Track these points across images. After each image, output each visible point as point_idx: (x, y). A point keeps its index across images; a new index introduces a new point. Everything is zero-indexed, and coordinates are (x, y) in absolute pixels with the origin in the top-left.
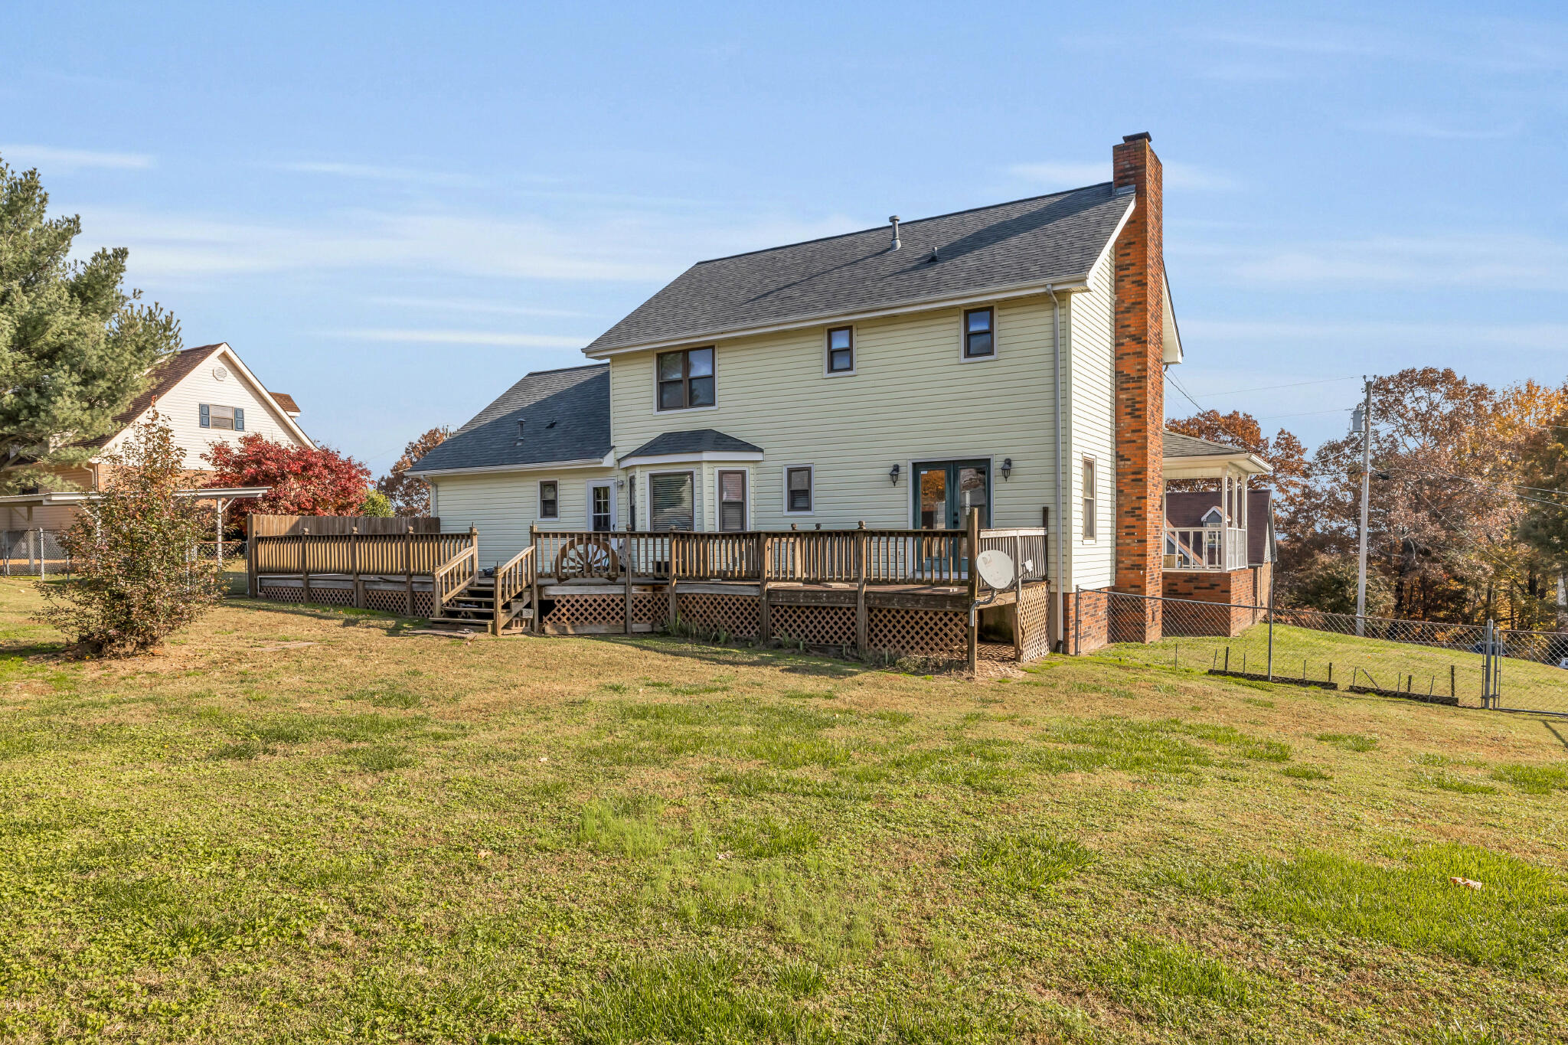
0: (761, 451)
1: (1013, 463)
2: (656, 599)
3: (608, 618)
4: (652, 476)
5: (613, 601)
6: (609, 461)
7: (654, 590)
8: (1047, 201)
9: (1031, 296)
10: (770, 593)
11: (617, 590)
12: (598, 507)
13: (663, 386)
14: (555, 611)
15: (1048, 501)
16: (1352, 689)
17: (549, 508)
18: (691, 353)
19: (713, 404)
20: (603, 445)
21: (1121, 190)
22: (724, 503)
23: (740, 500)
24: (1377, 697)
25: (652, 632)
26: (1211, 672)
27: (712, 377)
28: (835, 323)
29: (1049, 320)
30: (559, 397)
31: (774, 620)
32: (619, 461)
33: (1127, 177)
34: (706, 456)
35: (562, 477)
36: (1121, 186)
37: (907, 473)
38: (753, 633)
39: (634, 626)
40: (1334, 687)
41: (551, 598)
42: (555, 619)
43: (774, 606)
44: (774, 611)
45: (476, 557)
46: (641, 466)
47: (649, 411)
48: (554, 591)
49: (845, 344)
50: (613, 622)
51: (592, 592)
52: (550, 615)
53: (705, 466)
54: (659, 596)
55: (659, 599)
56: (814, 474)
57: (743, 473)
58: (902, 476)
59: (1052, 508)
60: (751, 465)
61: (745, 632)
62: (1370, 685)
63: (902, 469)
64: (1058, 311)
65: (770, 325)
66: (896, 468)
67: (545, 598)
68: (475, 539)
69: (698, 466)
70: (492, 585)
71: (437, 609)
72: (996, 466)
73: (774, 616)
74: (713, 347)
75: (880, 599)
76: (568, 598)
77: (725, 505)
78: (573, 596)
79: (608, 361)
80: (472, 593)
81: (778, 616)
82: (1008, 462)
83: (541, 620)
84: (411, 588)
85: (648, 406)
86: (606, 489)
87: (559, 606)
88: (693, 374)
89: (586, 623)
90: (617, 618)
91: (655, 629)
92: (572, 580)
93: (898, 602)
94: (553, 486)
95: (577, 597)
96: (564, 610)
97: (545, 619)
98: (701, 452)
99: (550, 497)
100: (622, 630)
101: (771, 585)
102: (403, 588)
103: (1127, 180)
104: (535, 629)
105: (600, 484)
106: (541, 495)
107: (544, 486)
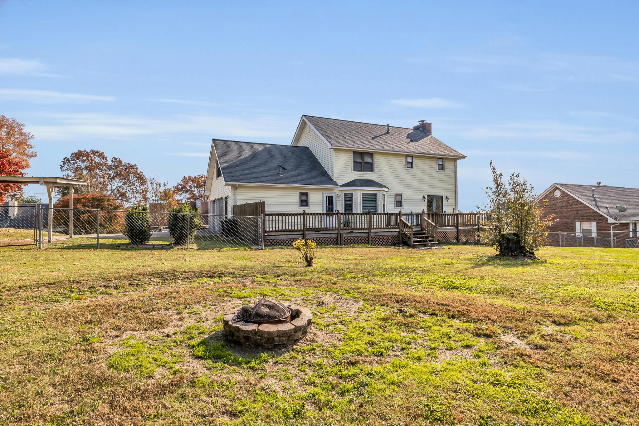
0: (388, 188)
4: (363, 194)
12: (328, 203)
13: (355, 162)
17: (304, 202)
18: (364, 154)
19: (373, 171)
23: (384, 203)
27: (372, 163)
29: (454, 164)
32: (340, 187)
34: (379, 189)
35: (310, 191)
37: (426, 197)
46: (357, 190)
47: (350, 171)
49: (411, 161)
53: (379, 192)
56: (404, 197)
57: (385, 195)
60: (386, 192)
72: (444, 198)
82: (447, 197)
85: (350, 169)
86: (332, 197)
88: (364, 161)
94: (306, 194)
99: (304, 198)
105: (330, 195)
106: (300, 198)
107: (302, 194)
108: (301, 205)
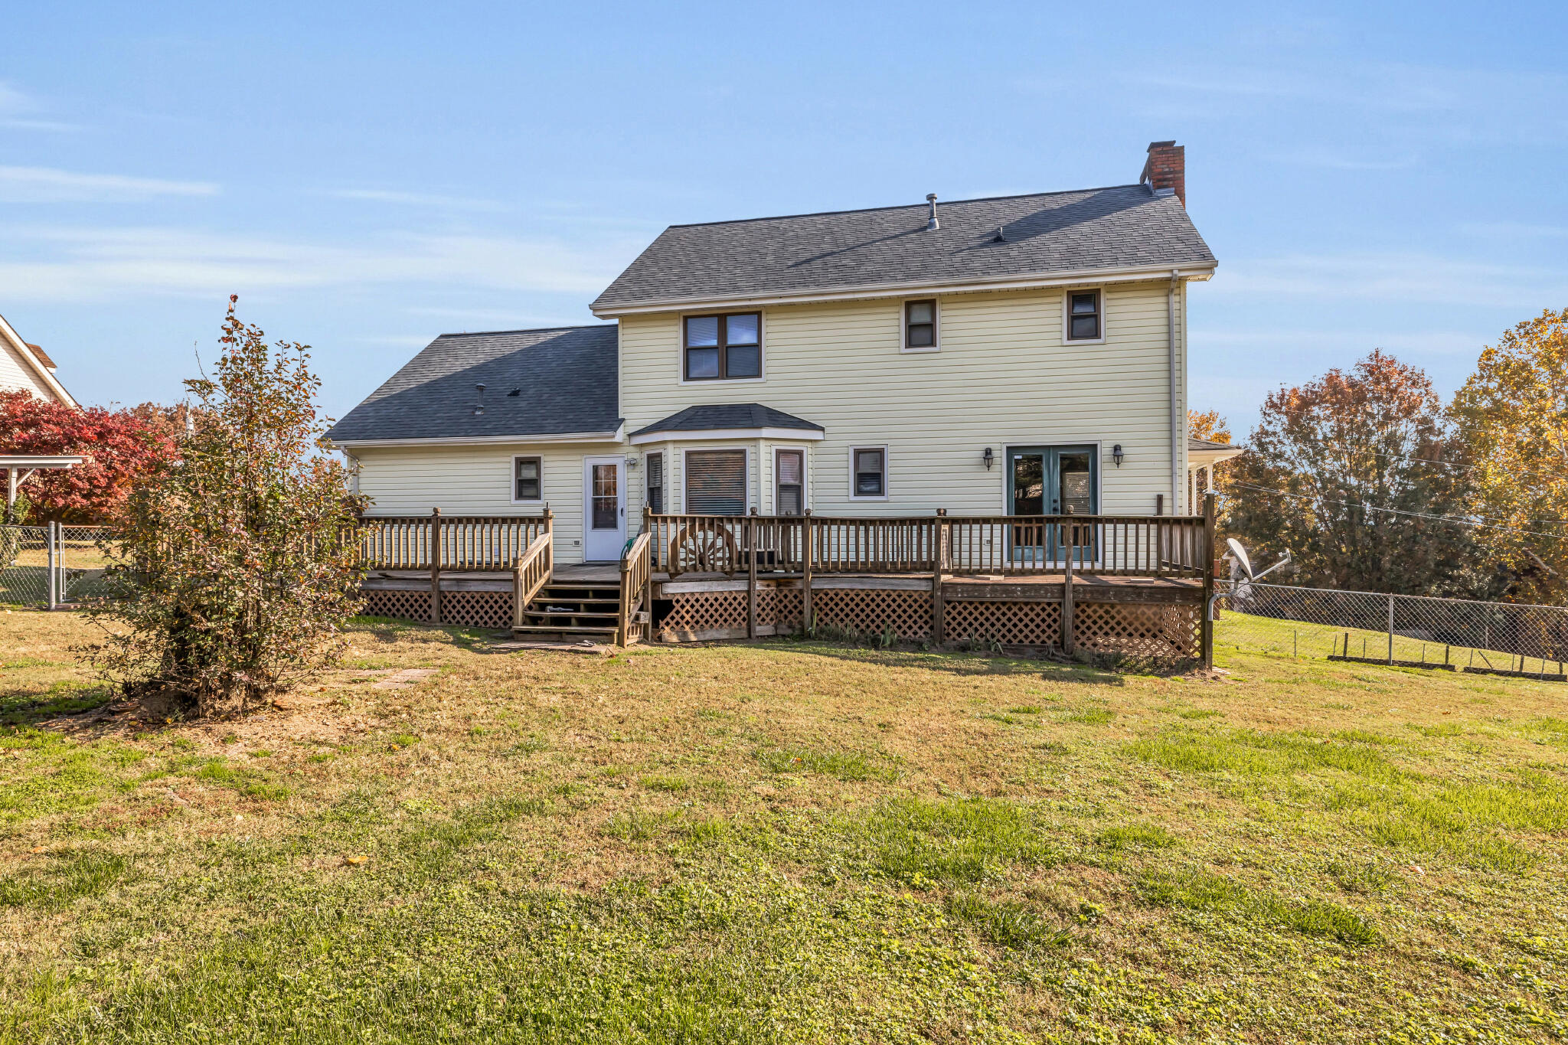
0: (822, 429)
1: (1124, 450)
2: (781, 596)
3: (730, 620)
4: (688, 454)
5: (735, 599)
6: (620, 436)
7: (778, 585)
8: (1082, 196)
9: (1144, 281)
10: (945, 587)
11: (740, 586)
12: (599, 488)
13: (690, 352)
14: (673, 613)
15: (1164, 489)
16: (1467, 670)
17: (528, 487)
18: (728, 318)
19: (759, 375)
20: (610, 418)
21: (1159, 192)
22: (781, 486)
23: (797, 483)
24: (1495, 676)
25: (776, 636)
26: (1330, 658)
27: (757, 347)
28: (915, 295)
29: (1164, 307)
30: (503, 361)
31: (949, 619)
32: (630, 435)
33: (1165, 180)
34: (766, 432)
35: (547, 452)
36: (1159, 187)
37: (1000, 457)
38: (921, 633)
39: (758, 628)
40: (1452, 668)
41: (669, 597)
42: (672, 623)
43: (949, 603)
44: (949, 608)
45: (551, 547)
46: (675, 441)
47: (674, 381)
48: (672, 589)
49: (926, 319)
50: (735, 625)
51: (714, 589)
52: (668, 619)
53: (762, 443)
54: (786, 592)
55: (786, 596)
56: (889, 457)
57: (800, 453)
58: (996, 460)
59: (1166, 496)
60: (809, 445)
61: (910, 633)
62: (1485, 666)
63: (995, 453)
64: (1174, 299)
65: (840, 292)
66: (988, 452)
67: (662, 597)
68: (551, 523)
69: (753, 443)
70: (617, 583)
71: (519, 616)
72: (1105, 452)
73: (949, 613)
74: (759, 314)
75: (1091, 592)
76: (687, 596)
77: (782, 488)
78: (692, 594)
79: (615, 321)
80: (553, 593)
81: (954, 613)
82: (1117, 448)
83: (656, 625)
84: (439, 586)
85: (674, 374)
86: (611, 468)
87: (677, 607)
88: (730, 342)
89: (707, 626)
90: (740, 619)
91: (780, 632)
92: (685, 575)
93: (1115, 595)
94: (535, 462)
95: (697, 596)
96: (683, 612)
97: (662, 623)
98: (759, 427)
99: (529, 473)
100: (744, 634)
101: (944, 578)
102: (428, 587)
103: (1165, 183)
104: (652, 636)
105: (603, 460)
106: (518, 472)
107: (521, 463)
108: (520, 495)
